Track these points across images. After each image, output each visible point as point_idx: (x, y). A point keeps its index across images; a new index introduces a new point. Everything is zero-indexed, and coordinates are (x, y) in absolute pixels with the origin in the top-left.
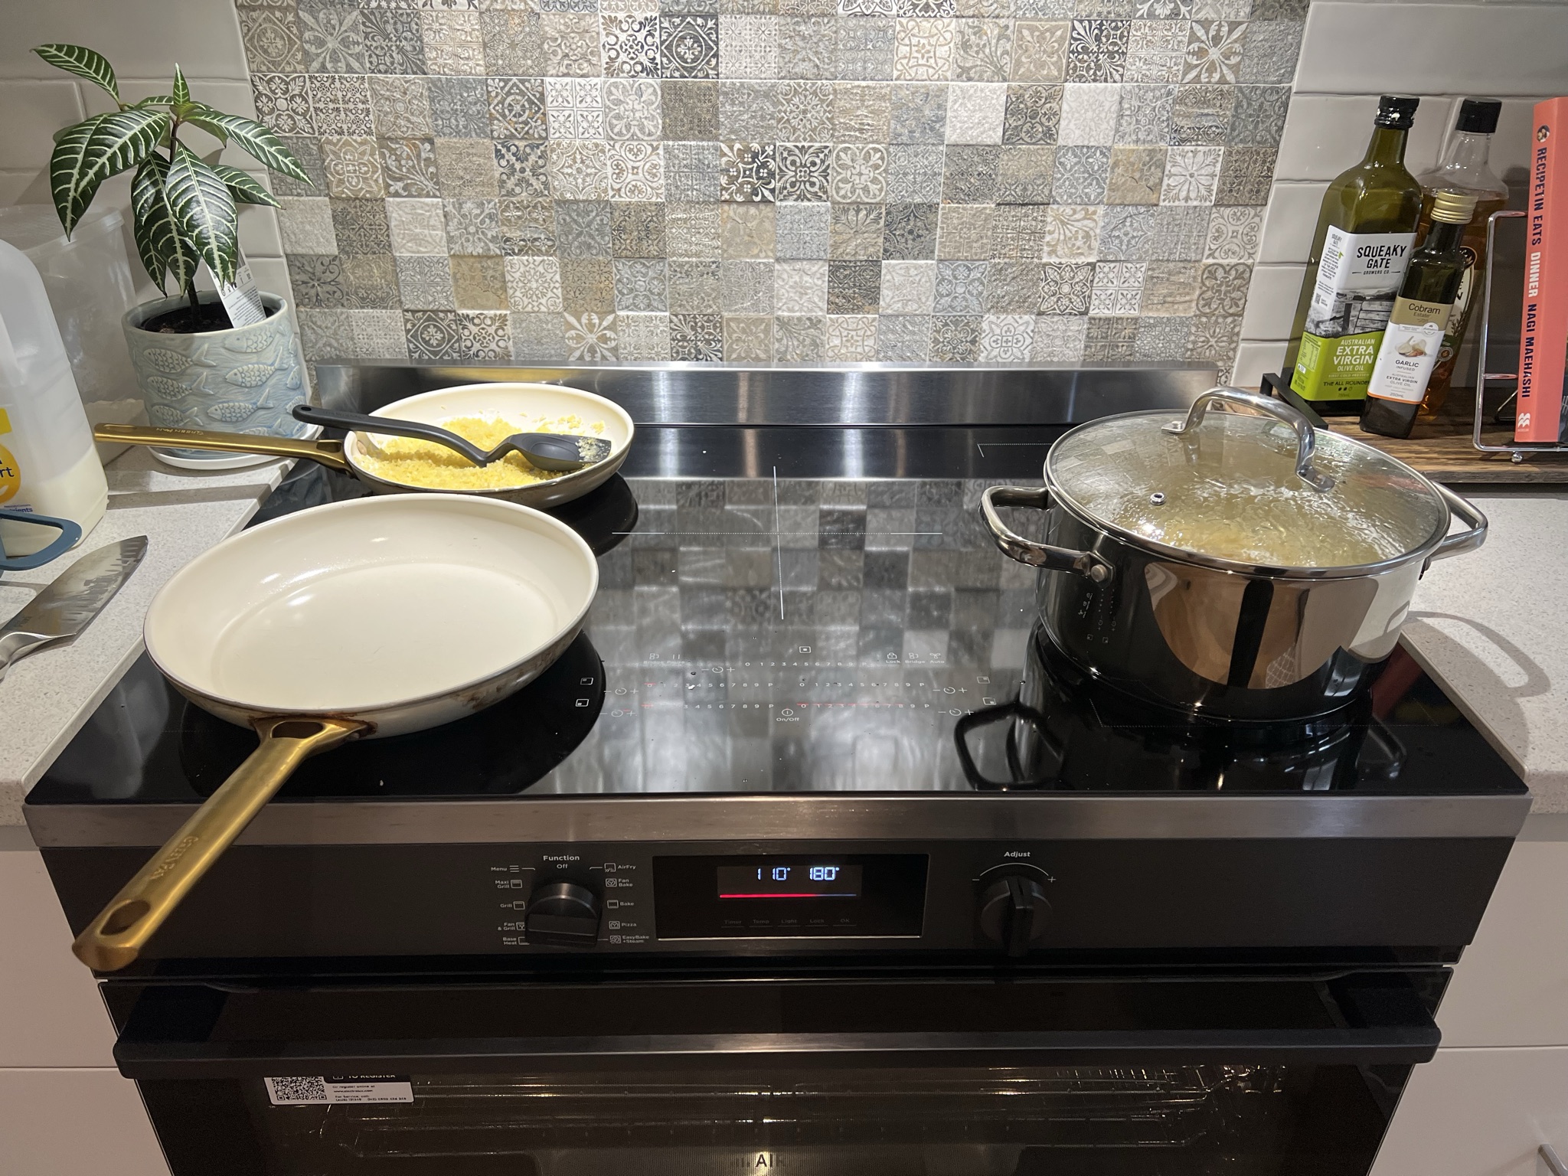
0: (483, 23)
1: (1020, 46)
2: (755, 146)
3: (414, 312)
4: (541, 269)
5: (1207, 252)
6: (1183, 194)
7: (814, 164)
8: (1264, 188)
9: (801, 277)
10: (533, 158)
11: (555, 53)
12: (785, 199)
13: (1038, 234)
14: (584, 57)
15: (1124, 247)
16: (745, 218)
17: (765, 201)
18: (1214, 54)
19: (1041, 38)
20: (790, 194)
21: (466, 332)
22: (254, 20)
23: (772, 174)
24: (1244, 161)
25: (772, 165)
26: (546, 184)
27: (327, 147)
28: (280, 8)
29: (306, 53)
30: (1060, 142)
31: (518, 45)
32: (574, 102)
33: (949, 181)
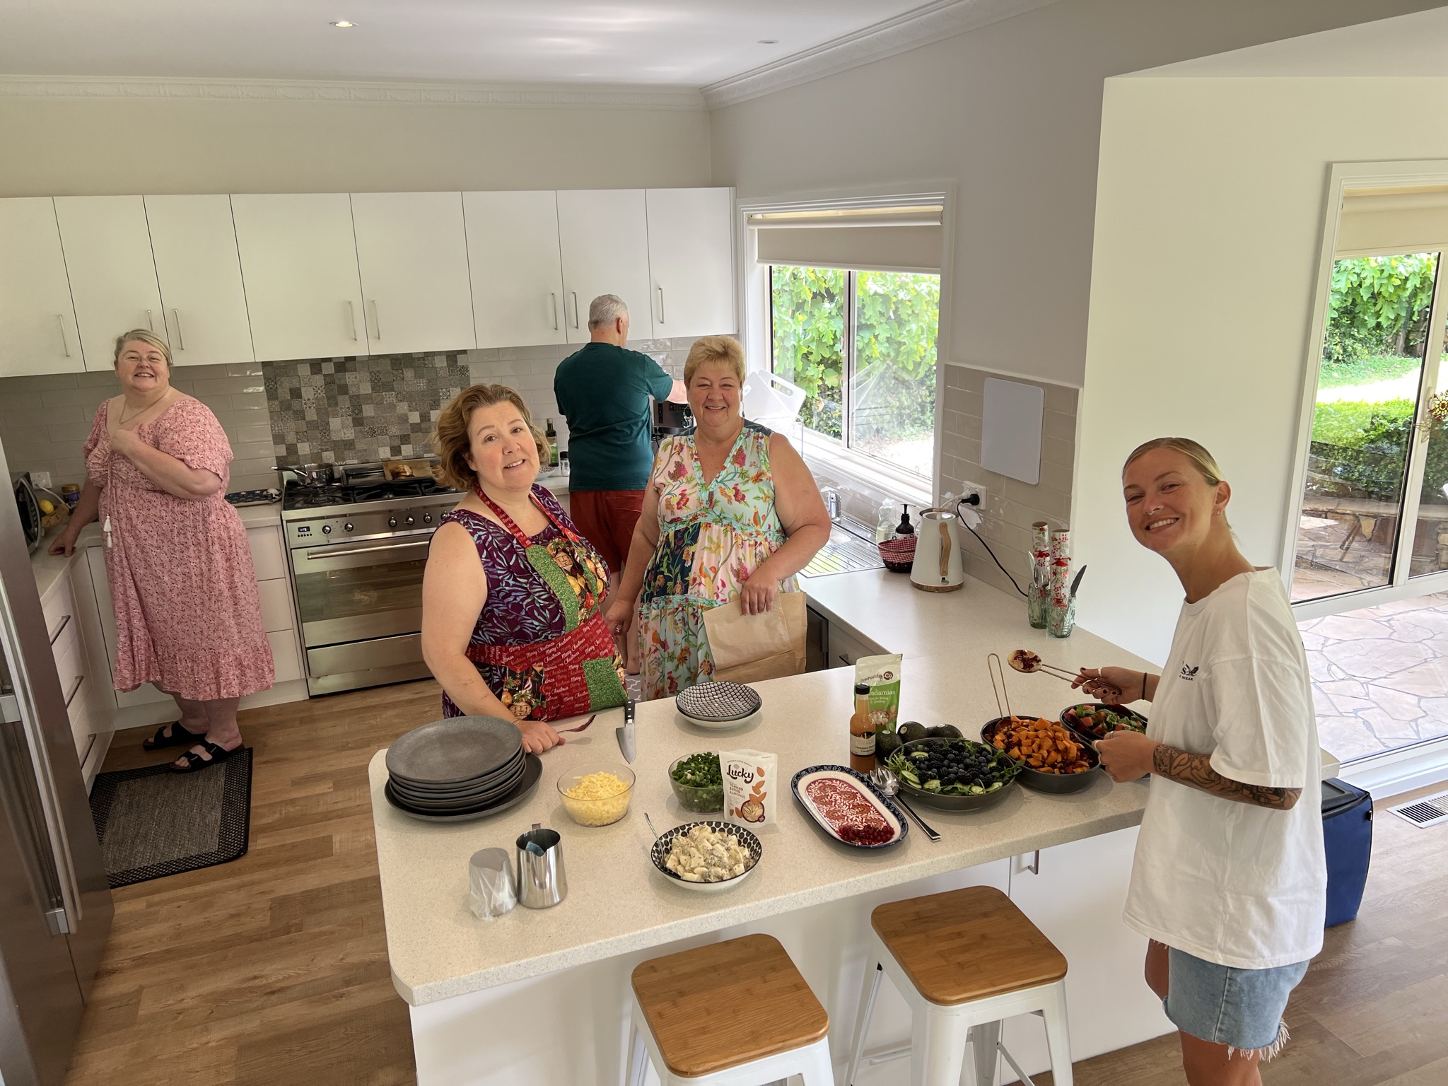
0: (316, 411)
1: (420, 405)
2: (372, 427)
7: (384, 429)
9: (385, 450)
10: (327, 433)
11: (331, 414)
14: (336, 414)
16: (372, 440)
17: (375, 436)
20: (380, 435)
22: (272, 414)
23: (375, 432)
26: (330, 438)
27: (285, 435)
28: (277, 412)
29: (281, 419)
31: (324, 414)
32: (335, 423)
33: (412, 429)
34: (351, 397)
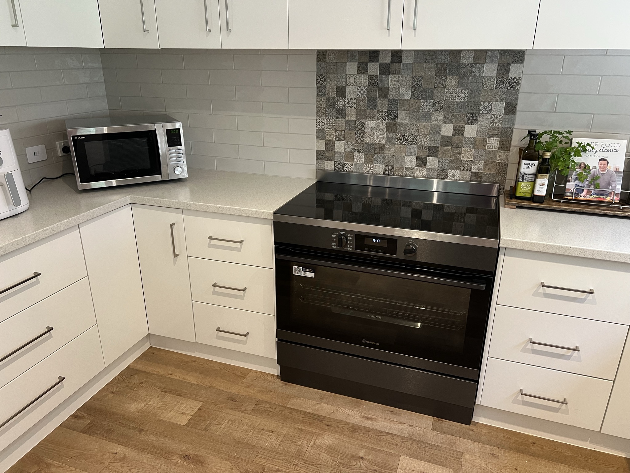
0: (356, 111)
1: (456, 118)
2: (403, 134)
3: (336, 162)
4: (360, 155)
5: (497, 160)
6: (491, 147)
7: (414, 138)
8: (509, 147)
9: (411, 160)
10: (362, 135)
11: (368, 116)
12: (408, 144)
13: (460, 154)
14: (373, 117)
15: (479, 158)
16: (401, 147)
17: (404, 144)
18: (496, 121)
19: (460, 117)
20: (409, 143)
21: (345, 166)
22: (319, 110)
23: (406, 139)
24: (504, 142)
25: (406, 138)
26: (363, 139)
27: (327, 131)
28: (323, 108)
29: (326, 115)
30: (465, 136)
31: (362, 115)
32: (370, 125)
33: (441, 142)
34: (390, 101)
